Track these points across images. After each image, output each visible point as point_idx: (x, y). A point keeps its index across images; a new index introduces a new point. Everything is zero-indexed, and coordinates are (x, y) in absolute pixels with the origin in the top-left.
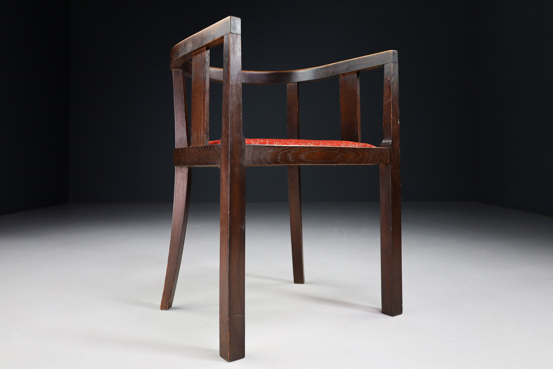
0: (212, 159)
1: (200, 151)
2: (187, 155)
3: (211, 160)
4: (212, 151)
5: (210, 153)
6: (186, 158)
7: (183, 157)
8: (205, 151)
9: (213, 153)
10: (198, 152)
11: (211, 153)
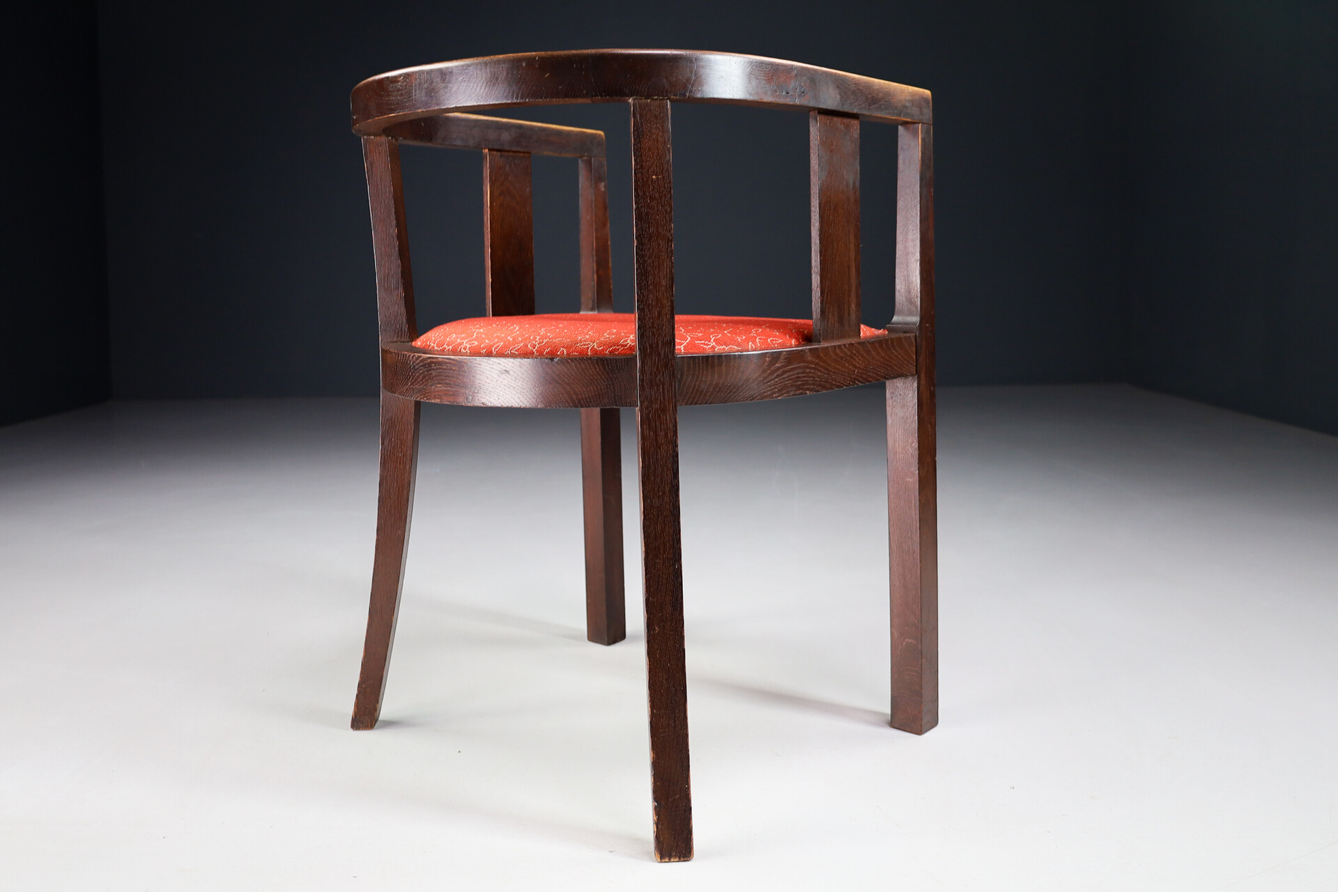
0: (897, 366)
1: (868, 352)
2: (833, 364)
3: (895, 367)
4: (897, 351)
5: (893, 353)
6: (831, 371)
7: (819, 370)
8: (880, 351)
9: (900, 354)
10: (865, 355)
11: (896, 353)
